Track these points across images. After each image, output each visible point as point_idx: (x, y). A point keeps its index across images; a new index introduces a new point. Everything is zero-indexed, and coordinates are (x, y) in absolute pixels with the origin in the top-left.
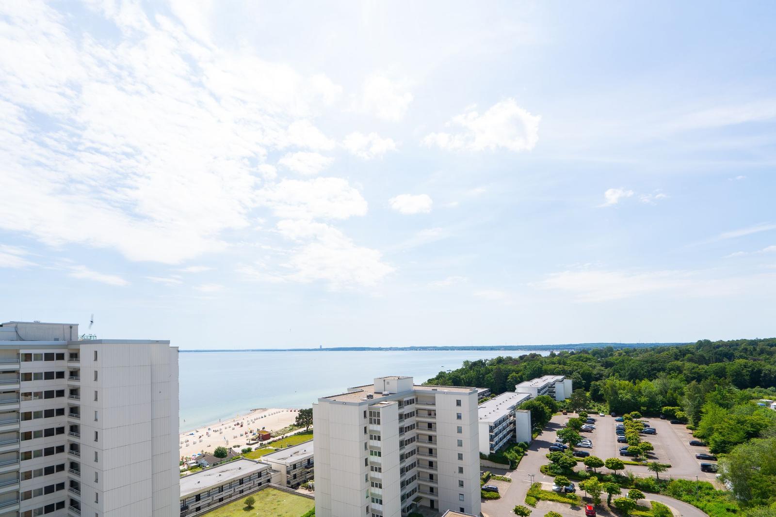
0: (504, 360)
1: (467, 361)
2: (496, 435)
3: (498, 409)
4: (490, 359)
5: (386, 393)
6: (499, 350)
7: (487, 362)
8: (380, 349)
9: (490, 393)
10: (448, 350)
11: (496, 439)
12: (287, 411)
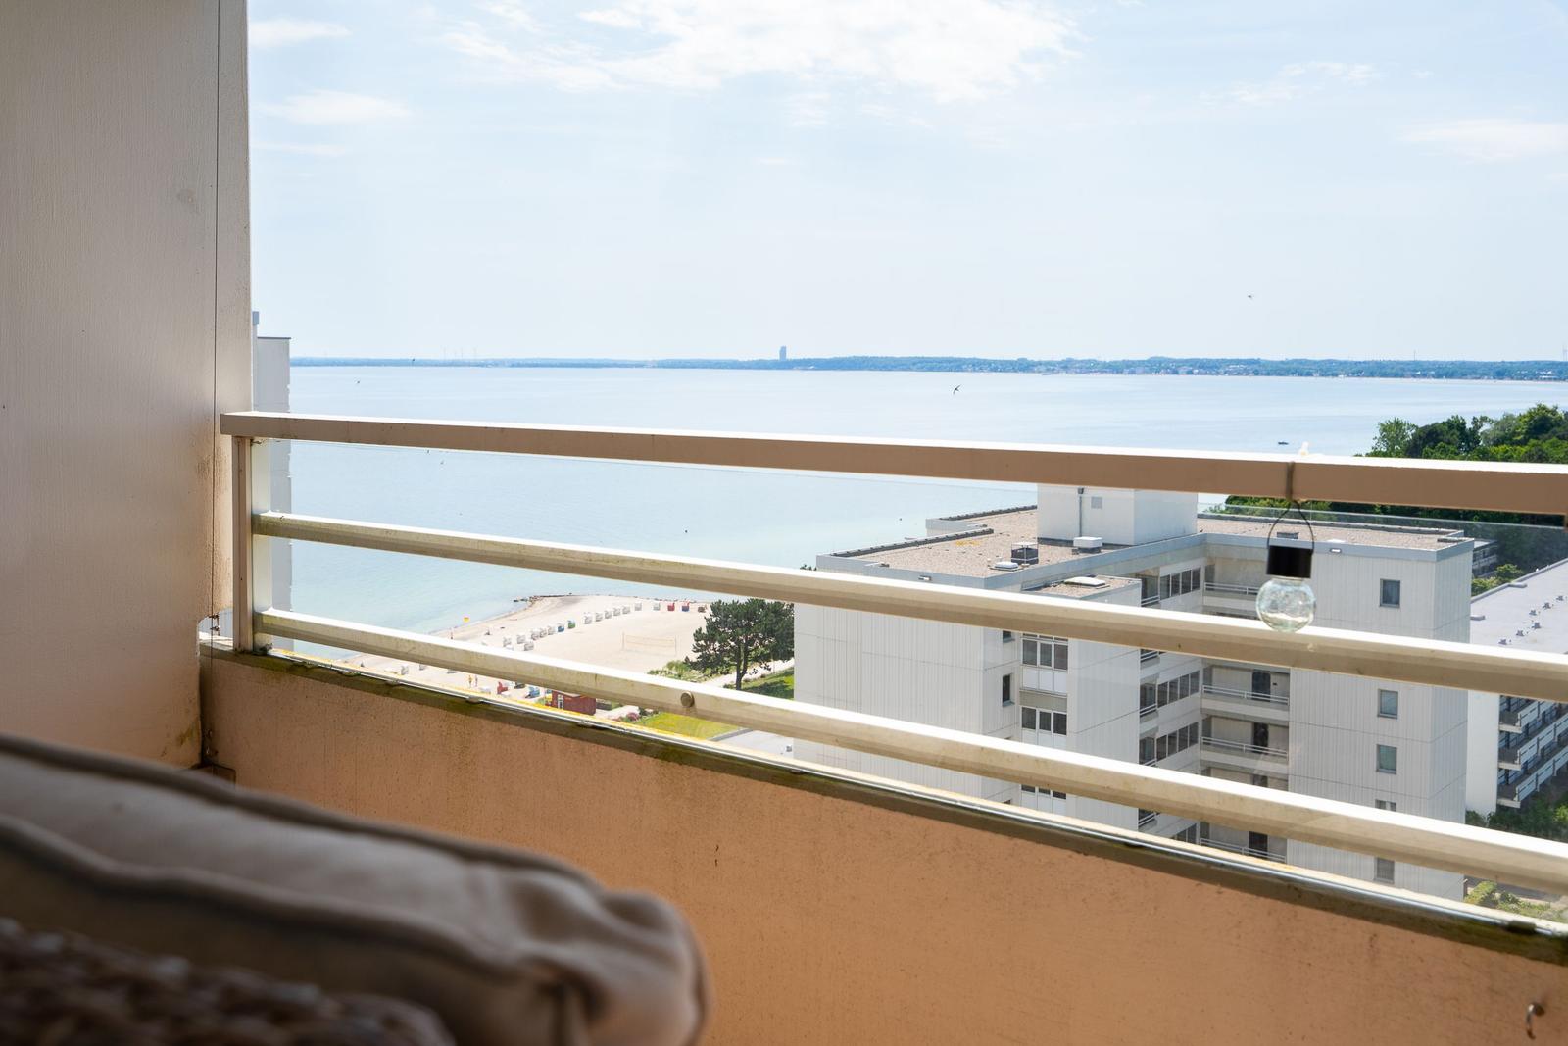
0: (1559, 423)
1: (1398, 424)
2: (1528, 734)
3: (1537, 626)
4: (1499, 417)
5: (1088, 540)
6: (1534, 377)
7: (1486, 427)
8: (1024, 366)
9: (1493, 559)
10: (1309, 374)
11: (1528, 752)
12: (657, 608)
